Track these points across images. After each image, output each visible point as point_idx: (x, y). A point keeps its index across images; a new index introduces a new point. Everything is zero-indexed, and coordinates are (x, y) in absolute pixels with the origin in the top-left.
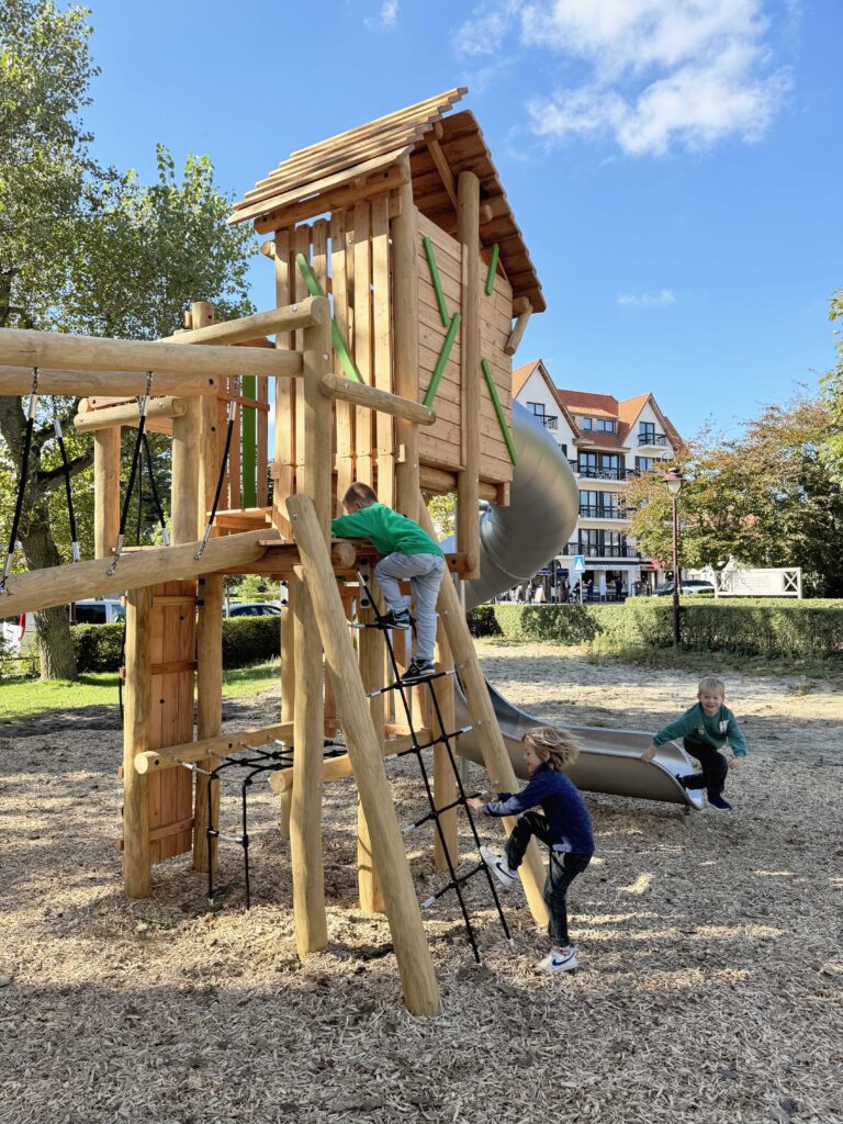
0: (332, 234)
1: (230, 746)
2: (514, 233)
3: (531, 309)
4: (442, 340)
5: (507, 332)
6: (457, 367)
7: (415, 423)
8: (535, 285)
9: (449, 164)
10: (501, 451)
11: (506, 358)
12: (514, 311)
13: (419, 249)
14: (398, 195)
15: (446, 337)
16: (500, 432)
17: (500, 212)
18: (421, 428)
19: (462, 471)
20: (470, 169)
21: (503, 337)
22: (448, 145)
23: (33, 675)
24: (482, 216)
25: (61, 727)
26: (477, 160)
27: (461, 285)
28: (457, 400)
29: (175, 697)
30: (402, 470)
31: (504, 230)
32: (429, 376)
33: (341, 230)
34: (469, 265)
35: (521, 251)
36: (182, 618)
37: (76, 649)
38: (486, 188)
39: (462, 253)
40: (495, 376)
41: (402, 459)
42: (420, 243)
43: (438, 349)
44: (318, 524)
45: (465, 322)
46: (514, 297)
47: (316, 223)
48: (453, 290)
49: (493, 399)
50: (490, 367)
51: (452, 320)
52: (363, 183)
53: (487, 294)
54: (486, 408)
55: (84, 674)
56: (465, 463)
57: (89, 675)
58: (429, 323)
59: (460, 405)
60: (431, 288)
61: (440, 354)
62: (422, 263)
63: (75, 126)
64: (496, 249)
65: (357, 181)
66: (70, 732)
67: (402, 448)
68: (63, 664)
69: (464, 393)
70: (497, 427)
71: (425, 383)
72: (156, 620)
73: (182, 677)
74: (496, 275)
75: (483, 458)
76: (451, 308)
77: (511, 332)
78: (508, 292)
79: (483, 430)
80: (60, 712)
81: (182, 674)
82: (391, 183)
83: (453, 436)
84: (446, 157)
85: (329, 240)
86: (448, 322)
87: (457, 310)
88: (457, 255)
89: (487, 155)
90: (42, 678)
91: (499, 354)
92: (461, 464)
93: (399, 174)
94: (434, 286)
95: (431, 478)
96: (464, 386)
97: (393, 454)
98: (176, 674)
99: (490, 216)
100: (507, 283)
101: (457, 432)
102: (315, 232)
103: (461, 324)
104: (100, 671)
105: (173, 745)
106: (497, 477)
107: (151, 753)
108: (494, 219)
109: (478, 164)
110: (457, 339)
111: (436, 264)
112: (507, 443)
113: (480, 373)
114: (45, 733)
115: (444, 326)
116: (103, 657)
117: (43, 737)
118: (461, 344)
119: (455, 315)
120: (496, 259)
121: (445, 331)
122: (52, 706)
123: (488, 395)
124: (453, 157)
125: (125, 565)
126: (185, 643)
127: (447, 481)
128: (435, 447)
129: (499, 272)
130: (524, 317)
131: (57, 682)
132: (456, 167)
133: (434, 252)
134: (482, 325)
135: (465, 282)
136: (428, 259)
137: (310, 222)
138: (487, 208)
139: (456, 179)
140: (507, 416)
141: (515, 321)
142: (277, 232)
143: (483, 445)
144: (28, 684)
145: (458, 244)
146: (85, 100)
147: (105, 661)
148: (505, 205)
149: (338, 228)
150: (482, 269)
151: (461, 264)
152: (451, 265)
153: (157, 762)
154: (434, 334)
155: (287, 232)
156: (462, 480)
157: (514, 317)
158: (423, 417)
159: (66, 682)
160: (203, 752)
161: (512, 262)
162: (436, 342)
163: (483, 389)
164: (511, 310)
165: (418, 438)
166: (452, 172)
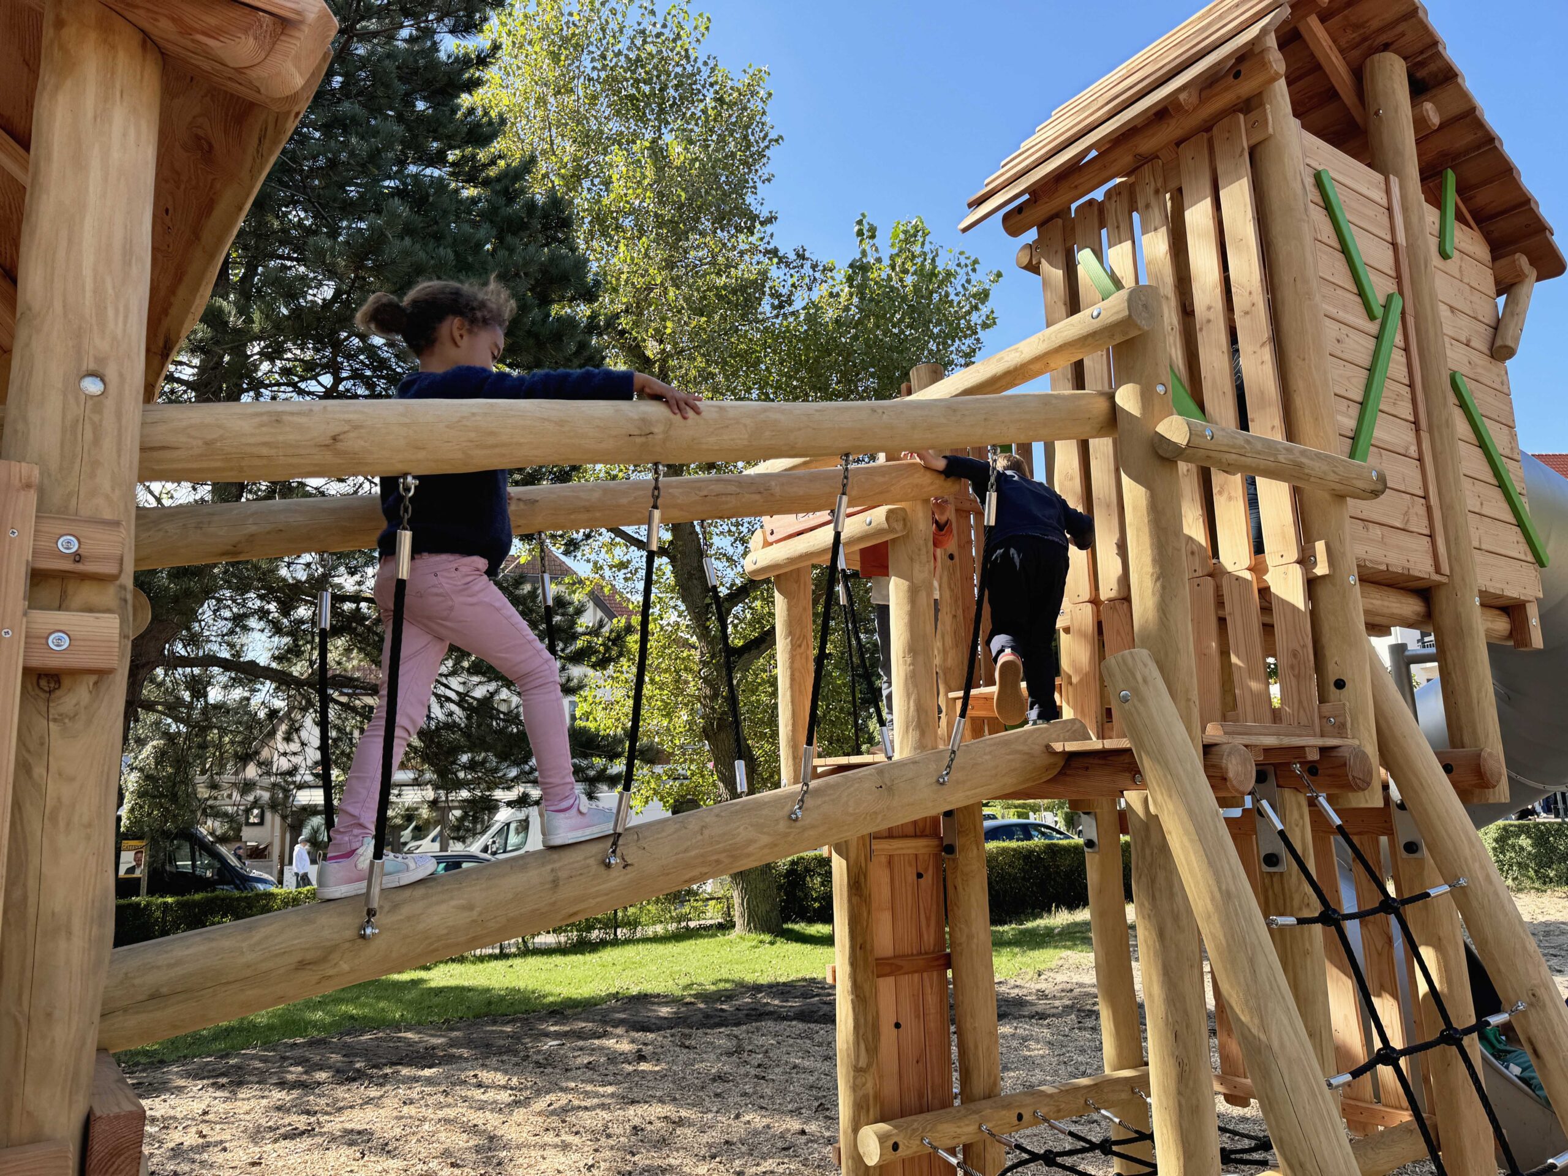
0: (1141, 204)
1: (1020, 1117)
2: (1488, 141)
3: (1534, 274)
4: (1371, 343)
5: (1489, 319)
6: (1405, 391)
7: (1340, 497)
8: (1540, 228)
9: (1342, 51)
10: (1512, 542)
11: (1495, 367)
12: (1497, 282)
13: (1313, 194)
14: (1262, 105)
15: (1379, 338)
16: (1505, 506)
17: (1455, 109)
18: (1353, 505)
19: (1439, 585)
20: (1386, 47)
21: (1485, 332)
22: (1338, 18)
23: (726, 926)
24: (1420, 122)
25: (757, 1014)
26: (1400, 28)
27: (1394, 245)
28: (1413, 450)
29: (918, 1016)
30: (1323, 592)
31: (1463, 139)
32: (1355, 410)
33: (1157, 192)
34: (1405, 209)
35: (1506, 172)
36: (920, 875)
37: (780, 887)
38: (1421, 74)
39: (1388, 192)
40: (1481, 400)
41: (1321, 569)
42: (1309, 181)
43: (1366, 361)
44: (1175, 711)
45: (1410, 310)
46: (1494, 259)
47: (1108, 194)
48: (1383, 258)
49: (1482, 444)
50: (1466, 385)
51: (1386, 307)
52: (1194, 99)
53: (1444, 255)
54: (1471, 461)
55: (790, 926)
56: (1445, 569)
57: (796, 927)
58: (1342, 315)
59: (1420, 459)
60: (1340, 256)
61: (1371, 370)
62: (1318, 215)
63: (755, 208)
64: (1451, 178)
65: (1182, 97)
66: (769, 1025)
67: (1320, 546)
68: (763, 908)
69: (1425, 436)
70: (1497, 494)
71: (1348, 422)
72: (880, 880)
73: (927, 983)
74: (1456, 224)
75: (1478, 556)
76: (1380, 287)
77: (1498, 321)
78: (1482, 250)
79: (1472, 503)
80: (757, 988)
81: (925, 975)
82: (1245, 88)
83: (1414, 519)
84: (1334, 41)
85: (1135, 215)
86: (1379, 311)
87: (1391, 287)
88: (1379, 196)
89: (1421, 13)
90: (738, 930)
91: (1482, 361)
92: (1438, 571)
93: (1264, 65)
94: (1345, 250)
95: (1378, 603)
96: (1423, 424)
97: (1299, 562)
98: (916, 976)
99: (1435, 119)
100: (1476, 235)
101: (1422, 511)
102: (1111, 207)
103: (1403, 313)
104: (811, 921)
105: (921, 1112)
106: (1513, 592)
107: (883, 1127)
108: (1442, 126)
109: (1403, 34)
110: (1399, 339)
111: (1345, 216)
112: (1521, 524)
113: (1452, 399)
114: (738, 1024)
115: (1372, 317)
116: (815, 900)
117: (736, 1031)
118: (1406, 350)
119: (1390, 297)
120: (1451, 198)
121: (1373, 328)
122: (749, 978)
123: (1471, 437)
124: (1352, 36)
125: (819, 801)
126: (928, 919)
127: (1411, 606)
128: (1383, 541)
129: (1460, 217)
130: (1523, 290)
131: (754, 937)
132: (1356, 53)
133: (1337, 195)
134: (1444, 312)
135: (1401, 239)
136: (1328, 207)
137: (1098, 195)
138: (1429, 107)
139: (1358, 74)
140: (1514, 474)
141: (1501, 300)
142: (1041, 226)
143: (1478, 533)
144: (720, 938)
145: (1379, 177)
146: (764, 177)
147: (817, 905)
148: (1465, 96)
149: (1150, 190)
150: (1431, 215)
151: (1389, 209)
152: (1371, 213)
153: (895, 1147)
154: (1354, 335)
155: (1060, 221)
156: (1442, 601)
157: (1499, 294)
158: (1360, 484)
159: (767, 938)
160: (972, 1128)
161: (1485, 197)
162: (1360, 347)
163: (1462, 427)
164: (1491, 280)
165: (1350, 528)
166: (1348, 64)
